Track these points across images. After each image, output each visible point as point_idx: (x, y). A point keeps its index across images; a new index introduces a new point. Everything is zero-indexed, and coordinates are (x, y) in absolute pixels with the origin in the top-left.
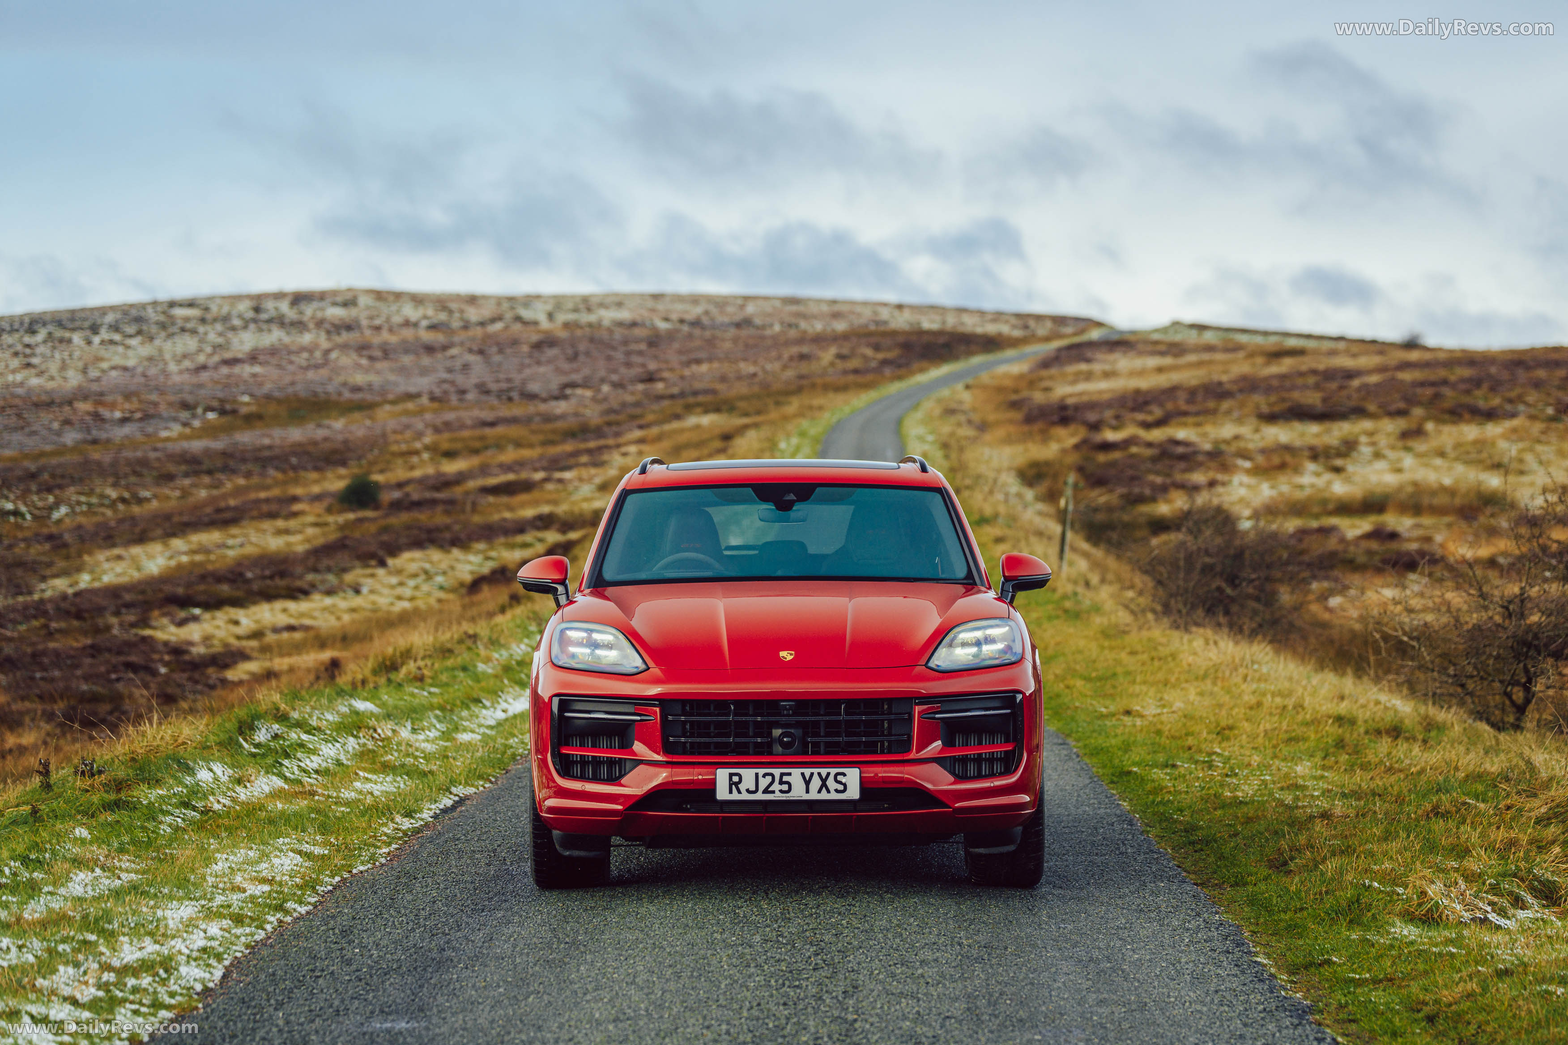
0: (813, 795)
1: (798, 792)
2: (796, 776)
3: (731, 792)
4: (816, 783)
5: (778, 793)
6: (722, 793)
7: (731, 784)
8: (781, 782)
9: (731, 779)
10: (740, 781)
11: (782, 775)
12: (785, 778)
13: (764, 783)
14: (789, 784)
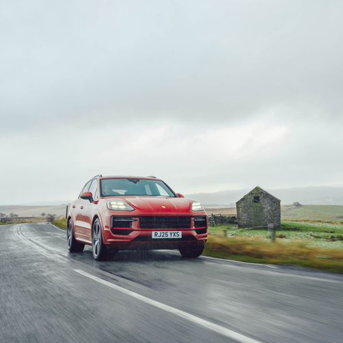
0: (172, 237)
1: (169, 237)
4: (173, 234)
6: (153, 237)
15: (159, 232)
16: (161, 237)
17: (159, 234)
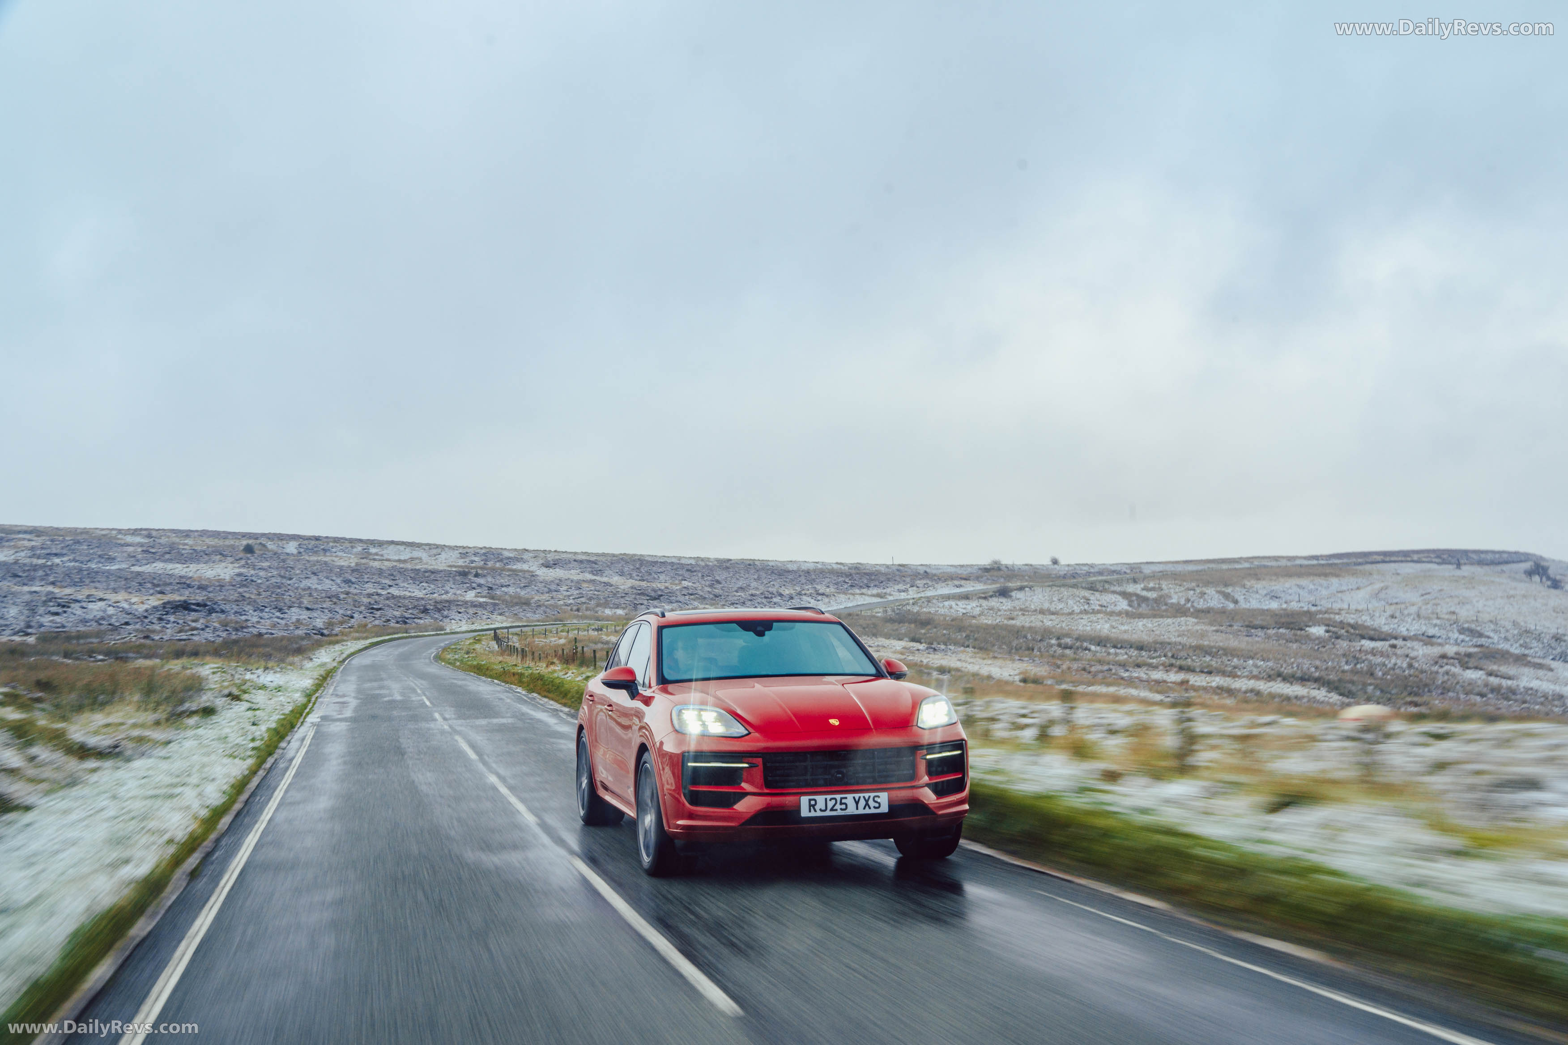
1: (852, 810)
2: (850, 798)
3: (810, 811)
5: (839, 811)
7: (810, 805)
8: (841, 803)
9: (810, 803)
10: (816, 803)
11: (842, 799)
12: (843, 801)
13: (830, 804)
14: (846, 804)
15: (820, 799)
16: (828, 813)
17: (821, 804)
